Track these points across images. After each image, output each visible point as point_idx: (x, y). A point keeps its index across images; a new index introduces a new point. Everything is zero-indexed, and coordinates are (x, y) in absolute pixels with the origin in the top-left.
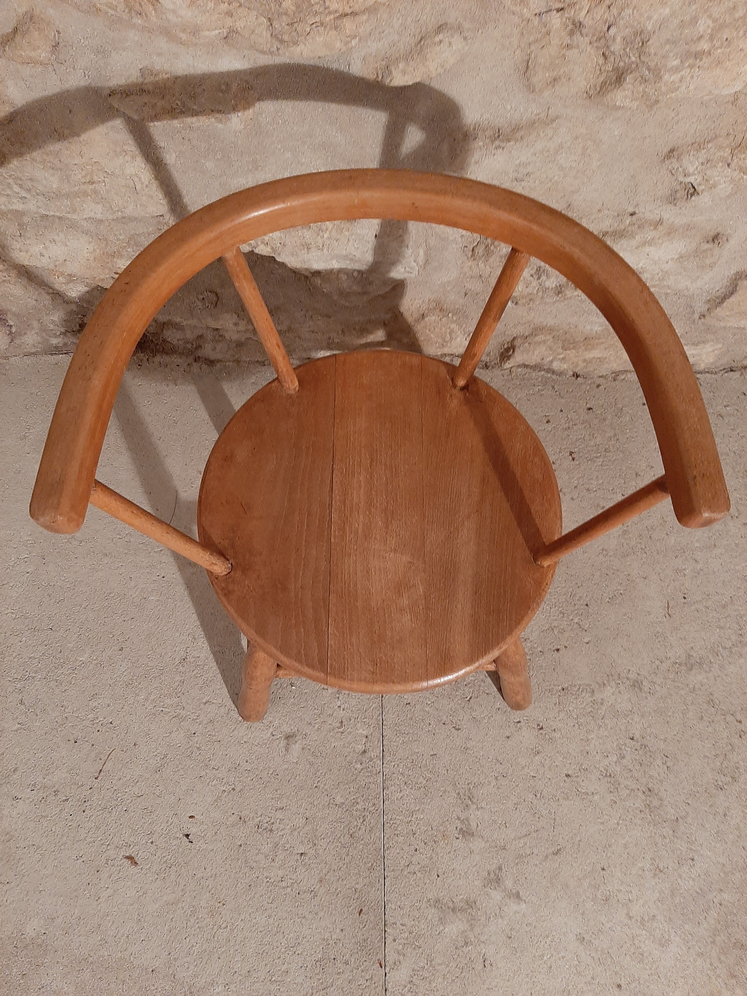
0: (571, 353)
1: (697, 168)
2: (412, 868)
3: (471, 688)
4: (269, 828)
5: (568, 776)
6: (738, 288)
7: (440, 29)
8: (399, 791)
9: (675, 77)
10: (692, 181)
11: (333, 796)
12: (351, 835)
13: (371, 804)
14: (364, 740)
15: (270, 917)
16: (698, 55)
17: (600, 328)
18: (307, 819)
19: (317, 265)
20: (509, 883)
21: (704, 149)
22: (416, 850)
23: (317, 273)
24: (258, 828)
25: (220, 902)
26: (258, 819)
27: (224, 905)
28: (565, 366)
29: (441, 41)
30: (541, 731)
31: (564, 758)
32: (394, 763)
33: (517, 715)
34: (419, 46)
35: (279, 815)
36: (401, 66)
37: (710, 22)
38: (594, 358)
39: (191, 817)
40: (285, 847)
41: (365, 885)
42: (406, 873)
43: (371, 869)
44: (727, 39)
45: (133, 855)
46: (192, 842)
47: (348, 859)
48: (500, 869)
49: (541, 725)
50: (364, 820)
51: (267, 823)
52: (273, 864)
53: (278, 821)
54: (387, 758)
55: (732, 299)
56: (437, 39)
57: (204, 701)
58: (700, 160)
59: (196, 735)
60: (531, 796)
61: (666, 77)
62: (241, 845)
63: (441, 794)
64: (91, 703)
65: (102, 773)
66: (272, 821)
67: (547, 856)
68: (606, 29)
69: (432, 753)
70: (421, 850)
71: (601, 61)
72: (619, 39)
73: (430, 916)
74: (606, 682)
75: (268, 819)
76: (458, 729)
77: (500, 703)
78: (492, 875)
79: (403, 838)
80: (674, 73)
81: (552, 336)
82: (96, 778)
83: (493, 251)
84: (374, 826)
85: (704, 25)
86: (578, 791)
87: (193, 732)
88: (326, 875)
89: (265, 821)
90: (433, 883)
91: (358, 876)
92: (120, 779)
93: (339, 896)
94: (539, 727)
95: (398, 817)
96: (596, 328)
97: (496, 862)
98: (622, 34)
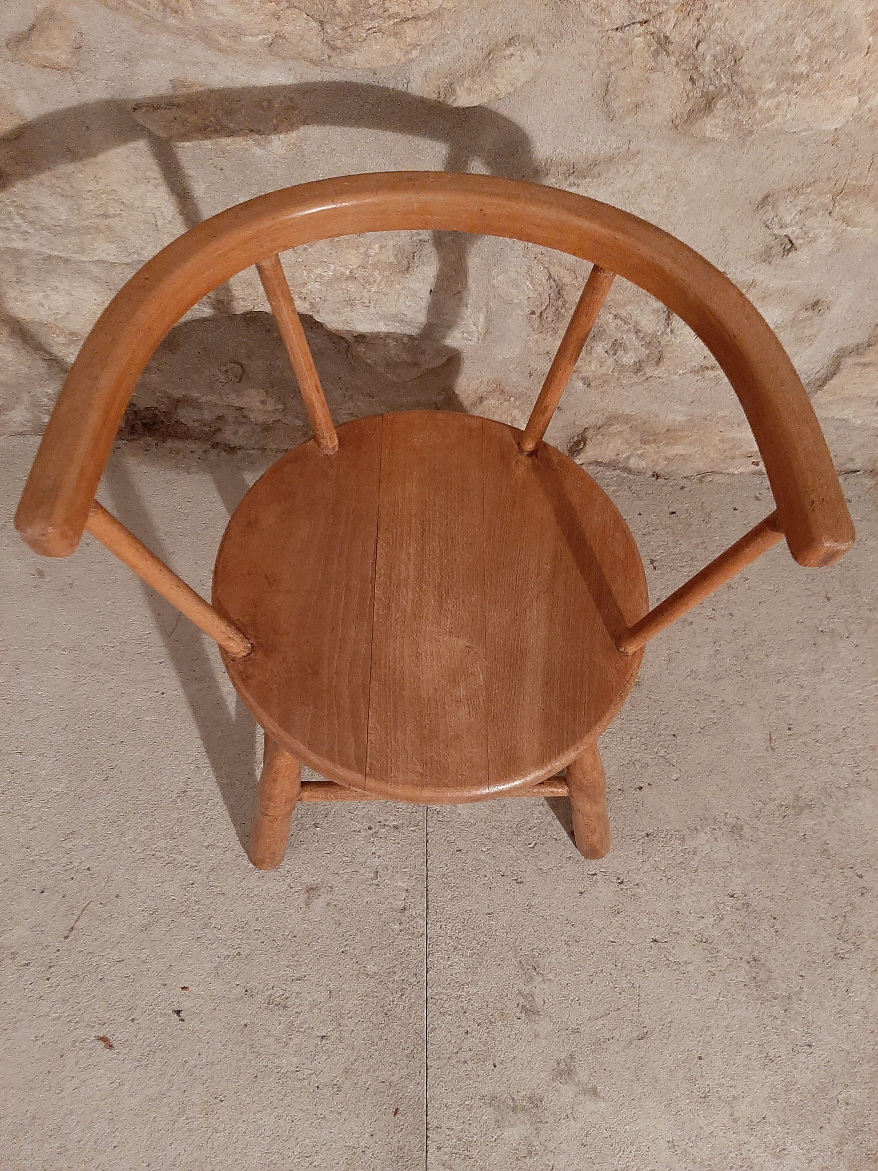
0: (651, 448)
1: (794, 218)
2: (461, 1056)
3: (535, 832)
4: (283, 1003)
5: (655, 941)
6: (841, 367)
7: (511, 41)
8: (446, 957)
9: (771, 103)
10: (789, 234)
11: (364, 964)
12: (386, 1014)
13: (411, 975)
14: (404, 894)
15: (280, 1116)
16: (795, 78)
17: (684, 419)
18: (330, 992)
19: (363, 328)
20: (583, 1076)
21: (802, 194)
22: (467, 1033)
23: (361, 337)
24: (269, 1003)
25: (216, 1098)
26: (269, 992)
27: (222, 1101)
28: (644, 464)
29: (512, 55)
30: (622, 886)
31: (649, 919)
32: (441, 923)
33: (593, 865)
34: (487, 61)
35: (296, 987)
36: (466, 84)
37: (807, 40)
38: (677, 455)
39: (184, 988)
40: (302, 1027)
41: (402, 1077)
42: (454, 1062)
43: (411, 1057)
44: (826, 62)
45: (107, 1036)
46: (183, 1020)
47: (381, 1043)
48: (572, 1057)
49: (621, 879)
50: (402, 995)
51: (280, 996)
52: (286, 1049)
53: (294, 994)
54: (433, 917)
55: (834, 381)
56: (508, 52)
57: (207, 844)
58: (799, 208)
59: (194, 886)
60: (610, 965)
61: (760, 102)
62: (246, 1025)
63: (498, 962)
64: (64, 845)
65: (74, 932)
66: (286, 995)
67: (630, 1042)
68: (695, 45)
69: (488, 911)
70: (473, 1034)
71: (689, 86)
72: (708, 58)
73: (484, 1117)
74: (699, 828)
75: (281, 992)
76: (521, 883)
77: (571, 850)
78: (562, 1066)
79: (451, 1017)
80: (770, 97)
81: (629, 426)
82: (66, 938)
83: (563, 315)
84: (414, 1002)
85: (802, 44)
86: (668, 960)
87: (191, 882)
88: (352, 1064)
89: (278, 995)
90: (488, 1076)
91: (394, 1065)
92: (96, 939)
93: (369, 1090)
94: (619, 881)
95: (444, 991)
96: (680, 418)
97: (567, 1048)
98: (712, 52)
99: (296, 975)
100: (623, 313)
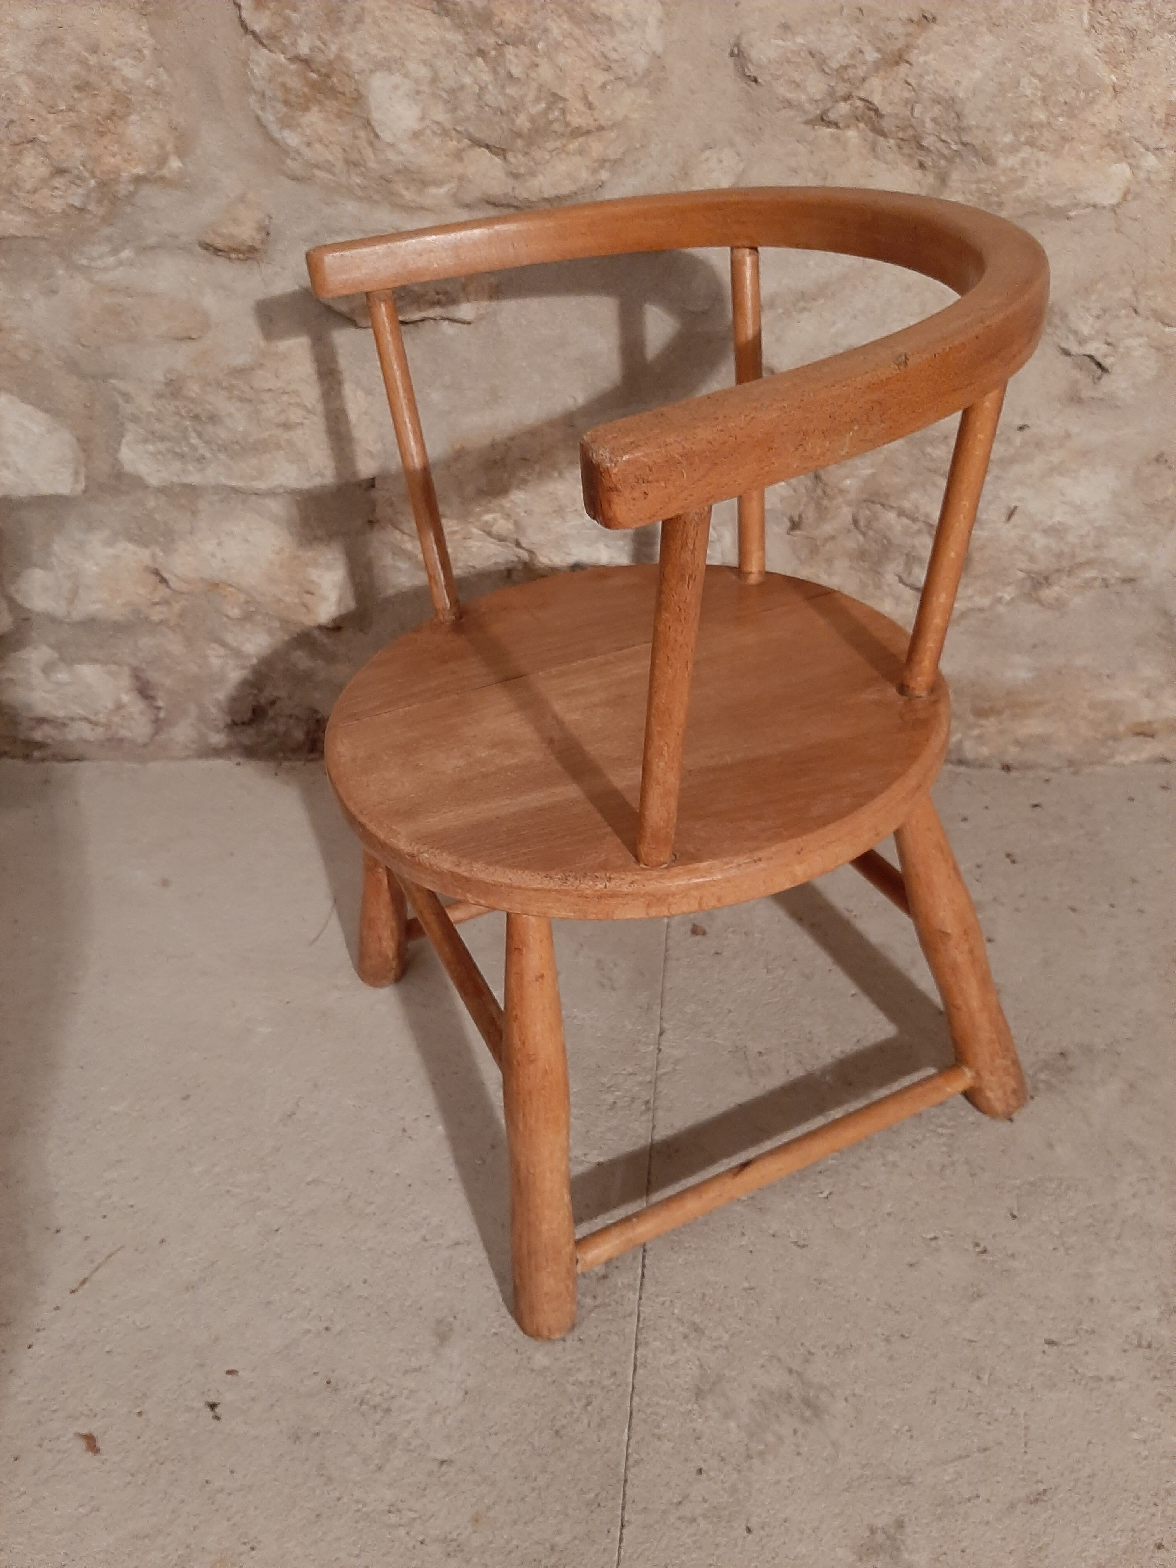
1: (1092, 325)
2: (686, 1510)
3: (829, 1174)
4: (385, 1406)
5: (1051, 1343)
8: (670, 1350)
9: (1013, 161)
10: (1093, 353)
12: (557, 1432)
13: (606, 1373)
16: (1036, 129)
17: (1028, 675)
18: (466, 1393)
21: (1093, 293)
22: (700, 1471)
24: (361, 1404)
25: (245, 1543)
26: (365, 1387)
27: (253, 1549)
28: (986, 750)
30: (984, 1257)
31: (1038, 1308)
32: (663, 1299)
35: (410, 1382)
37: (1036, 82)
38: (1032, 735)
39: (230, 1372)
40: (409, 1444)
41: (575, 1538)
42: (672, 1519)
43: (594, 1504)
44: (1066, 103)
45: (95, 1434)
46: (218, 1419)
47: (542, 1480)
48: (899, 1525)
49: (982, 1246)
50: (589, 1404)
51: (381, 1395)
52: (377, 1476)
53: (406, 1392)
54: (650, 1288)
57: (309, 1179)
59: (278, 1232)
60: (966, 1378)
61: (1001, 161)
62: (318, 1434)
63: (761, 1362)
65: (85, 1286)
66: (393, 1392)
67: (1012, 1506)
69: (746, 1285)
70: (711, 1474)
75: (385, 1388)
76: (803, 1246)
78: (880, 1538)
79: (671, 1444)
80: (1011, 153)
82: (73, 1292)
84: (608, 1417)
85: (1030, 86)
86: (1077, 1372)
87: (276, 1227)
88: (489, 1508)
89: (378, 1391)
90: (736, 1546)
91: (561, 1517)
92: (115, 1296)
93: (512, 1555)
94: (978, 1249)
95: (663, 1402)
96: (1023, 675)
97: (889, 1509)
98: (931, 115)
99: (414, 1363)
100: (907, 505)
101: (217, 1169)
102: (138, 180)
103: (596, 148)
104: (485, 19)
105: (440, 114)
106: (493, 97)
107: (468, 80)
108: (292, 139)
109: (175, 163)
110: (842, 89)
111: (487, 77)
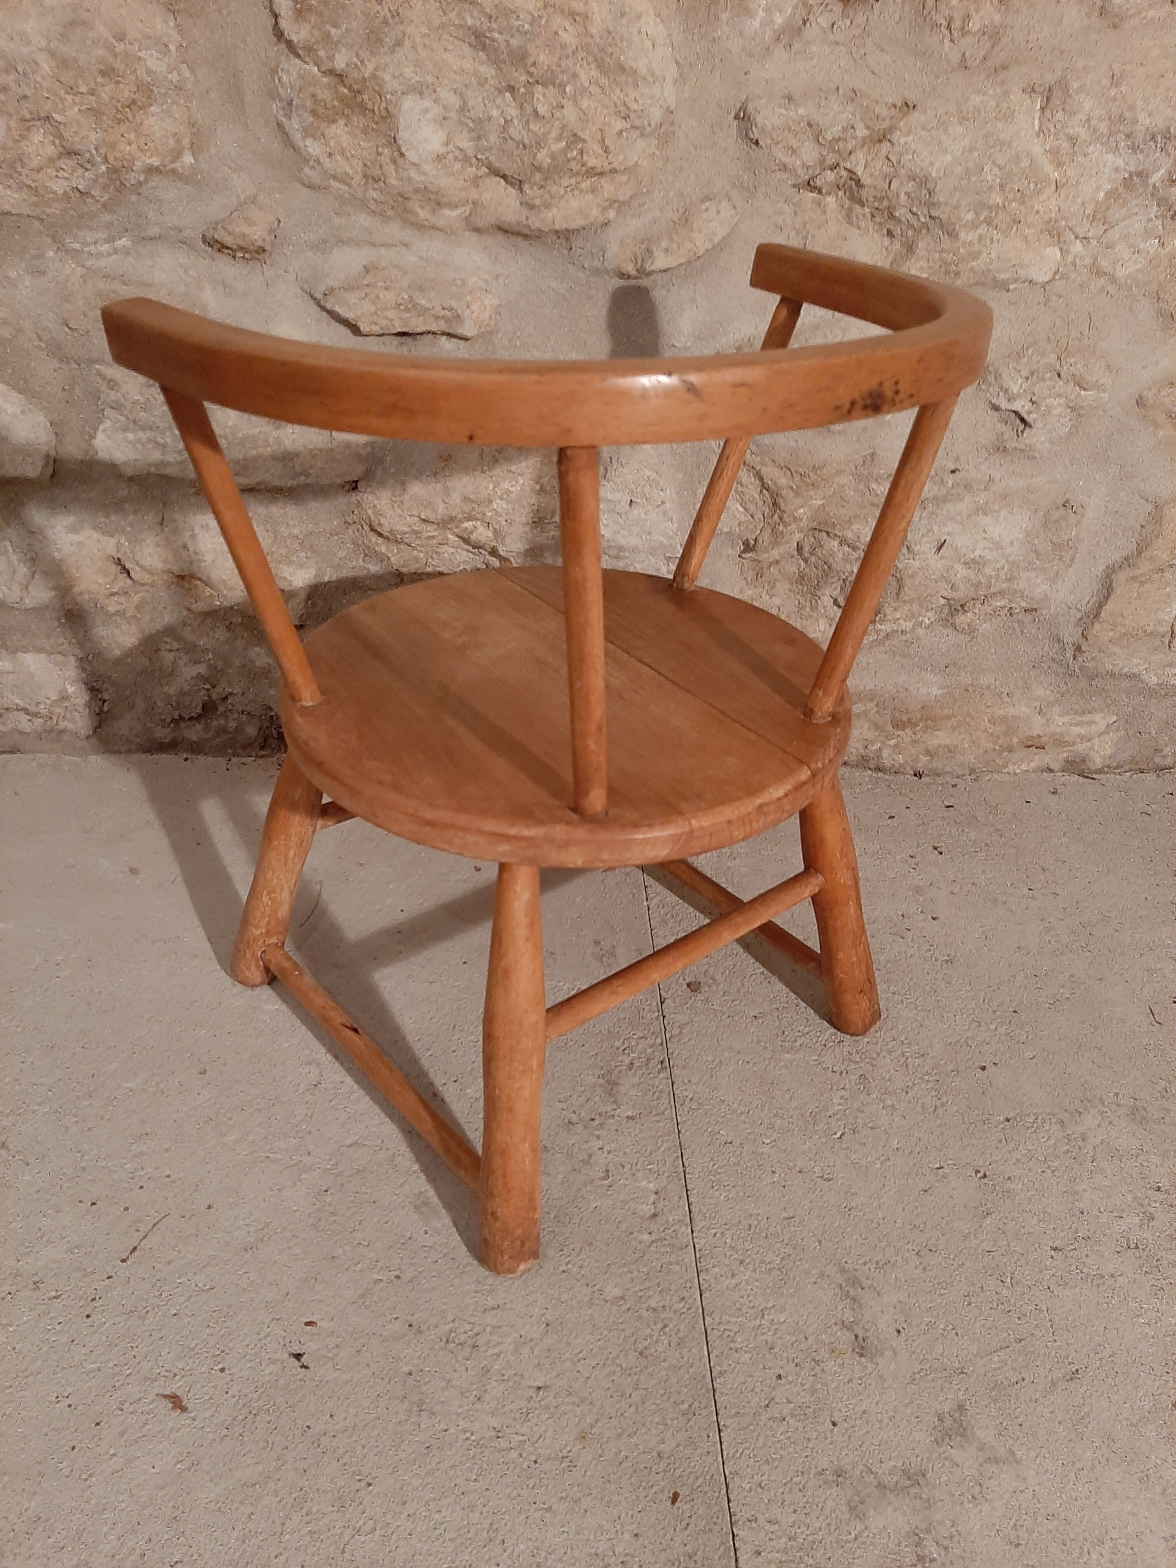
0: (906, 736)
1: (1021, 385)
2: (774, 1411)
3: (840, 1120)
4: (471, 1342)
5: (1055, 1249)
7: (706, 197)
8: (729, 1274)
9: (972, 236)
10: (1019, 409)
11: (597, 1287)
12: (641, 1353)
13: (676, 1299)
14: (653, 1197)
15: (472, 1507)
17: (940, 692)
18: (547, 1325)
20: (984, 1433)
21: (1024, 357)
22: (779, 1377)
24: (448, 1342)
25: (360, 1481)
26: (448, 1327)
27: (370, 1485)
28: (901, 759)
29: (708, 210)
30: (985, 1181)
32: (714, 1231)
33: (934, 1157)
35: (491, 1320)
37: (996, 170)
38: (940, 746)
39: (309, 1324)
40: (503, 1375)
41: (678, 1445)
42: (763, 1418)
43: (690, 1413)
44: (1019, 190)
45: (178, 1394)
46: (306, 1367)
47: (636, 1396)
48: (961, 1408)
49: (982, 1172)
50: (665, 1326)
51: (465, 1333)
52: (478, 1406)
53: (488, 1329)
54: (699, 1224)
55: (1109, 605)
57: (348, 1142)
58: (1024, 374)
59: (329, 1193)
60: (992, 1282)
61: (962, 235)
62: (410, 1374)
63: (813, 1280)
64: (134, 1147)
65: (136, 1254)
66: (476, 1330)
67: (1053, 1385)
68: (887, 186)
69: (785, 1215)
70: (790, 1378)
71: (887, 241)
72: (903, 197)
73: (830, 1503)
74: (1081, 1110)
75: (468, 1327)
76: (829, 1180)
77: (898, 1140)
78: (948, 1422)
79: (748, 1355)
80: (971, 229)
82: (123, 1261)
84: (686, 1336)
85: (990, 174)
86: (1082, 1272)
87: (324, 1188)
88: (592, 1426)
89: (462, 1330)
90: (826, 1438)
91: (662, 1427)
92: (170, 1262)
93: (624, 1465)
94: (979, 1175)
95: (733, 1319)
96: (936, 692)
97: (950, 1397)
98: (906, 190)
99: (491, 1302)
100: (849, 535)
101: (251, 1138)
102: (150, 170)
103: (608, 188)
104: (520, 58)
105: (465, 142)
106: (516, 130)
107: (495, 113)
108: (313, 148)
109: (188, 159)
110: (831, 159)
111: (513, 112)
